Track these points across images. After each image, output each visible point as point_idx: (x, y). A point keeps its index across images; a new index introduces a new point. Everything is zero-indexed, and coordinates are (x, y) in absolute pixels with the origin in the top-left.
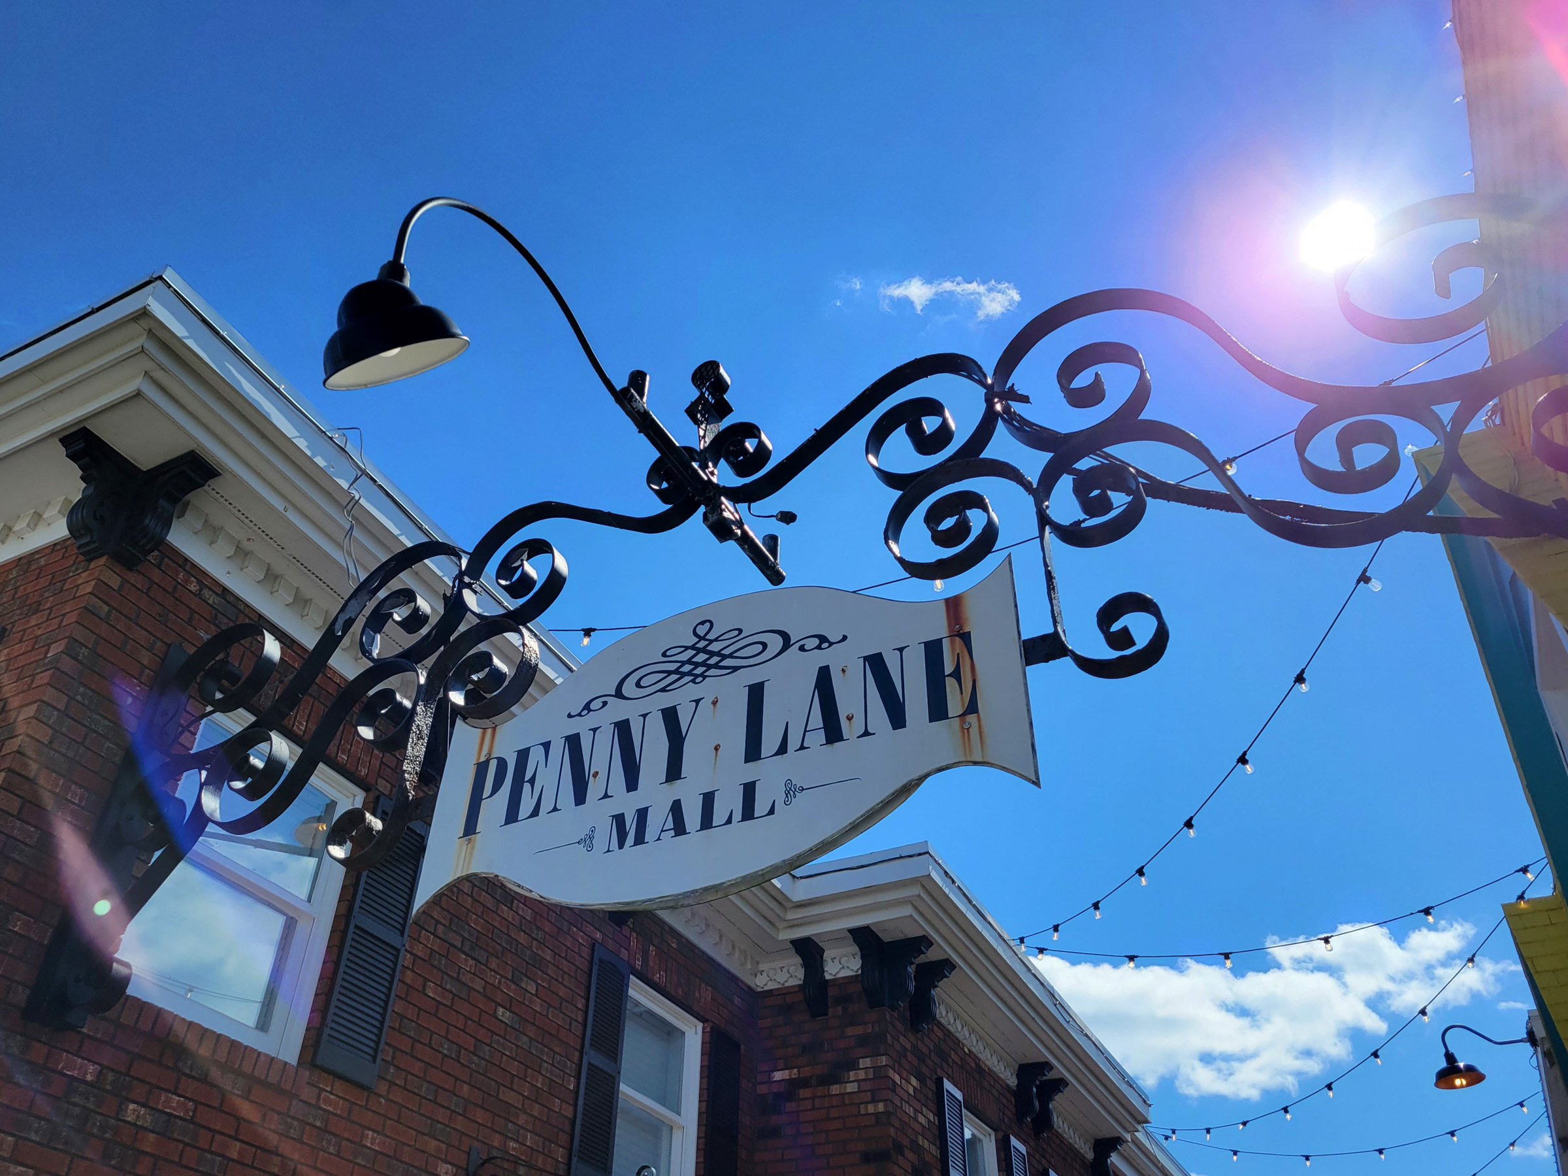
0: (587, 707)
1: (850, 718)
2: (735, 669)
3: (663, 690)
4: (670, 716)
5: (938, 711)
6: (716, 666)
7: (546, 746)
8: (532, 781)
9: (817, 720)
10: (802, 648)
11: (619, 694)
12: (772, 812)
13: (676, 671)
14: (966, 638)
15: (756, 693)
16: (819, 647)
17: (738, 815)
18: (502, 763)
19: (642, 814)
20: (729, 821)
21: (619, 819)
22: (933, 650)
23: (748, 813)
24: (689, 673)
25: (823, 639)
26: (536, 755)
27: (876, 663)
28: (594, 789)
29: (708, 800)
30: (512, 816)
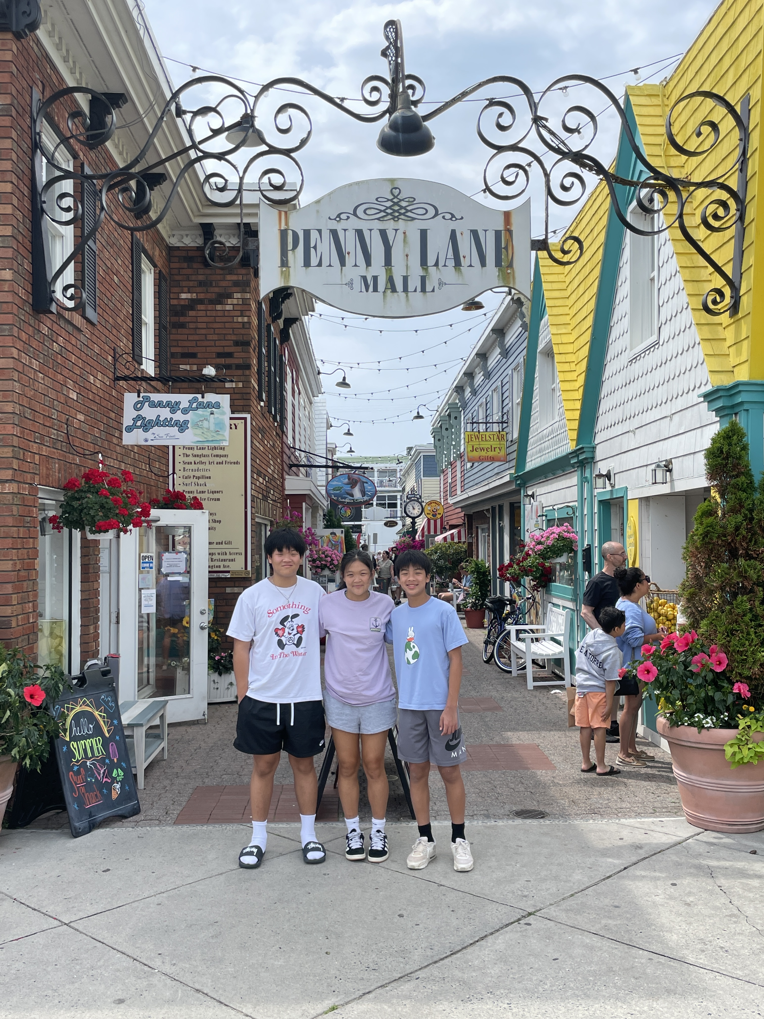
0: (339, 216)
1: (464, 257)
2: (413, 219)
3: (378, 219)
4: (383, 233)
5: (498, 263)
6: (404, 214)
7: (320, 231)
8: (315, 247)
9: (451, 254)
10: (443, 217)
11: (355, 214)
12: (433, 291)
13: (384, 211)
14: (510, 232)
15: (424, 234)
16: (451, 219)
17: (419, 289)
18: (295, 235)
19: (375, 278)
20: (415, 291)
21: (364, 278)
22: (498, 234)
23: (423, 290)
24: (391, 214)
25: (453, 216)
26: (314, 235)
27: (475, 233)
28: (350, 261)
29: (405, 279)
30: (307, 263)
